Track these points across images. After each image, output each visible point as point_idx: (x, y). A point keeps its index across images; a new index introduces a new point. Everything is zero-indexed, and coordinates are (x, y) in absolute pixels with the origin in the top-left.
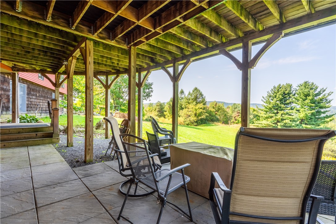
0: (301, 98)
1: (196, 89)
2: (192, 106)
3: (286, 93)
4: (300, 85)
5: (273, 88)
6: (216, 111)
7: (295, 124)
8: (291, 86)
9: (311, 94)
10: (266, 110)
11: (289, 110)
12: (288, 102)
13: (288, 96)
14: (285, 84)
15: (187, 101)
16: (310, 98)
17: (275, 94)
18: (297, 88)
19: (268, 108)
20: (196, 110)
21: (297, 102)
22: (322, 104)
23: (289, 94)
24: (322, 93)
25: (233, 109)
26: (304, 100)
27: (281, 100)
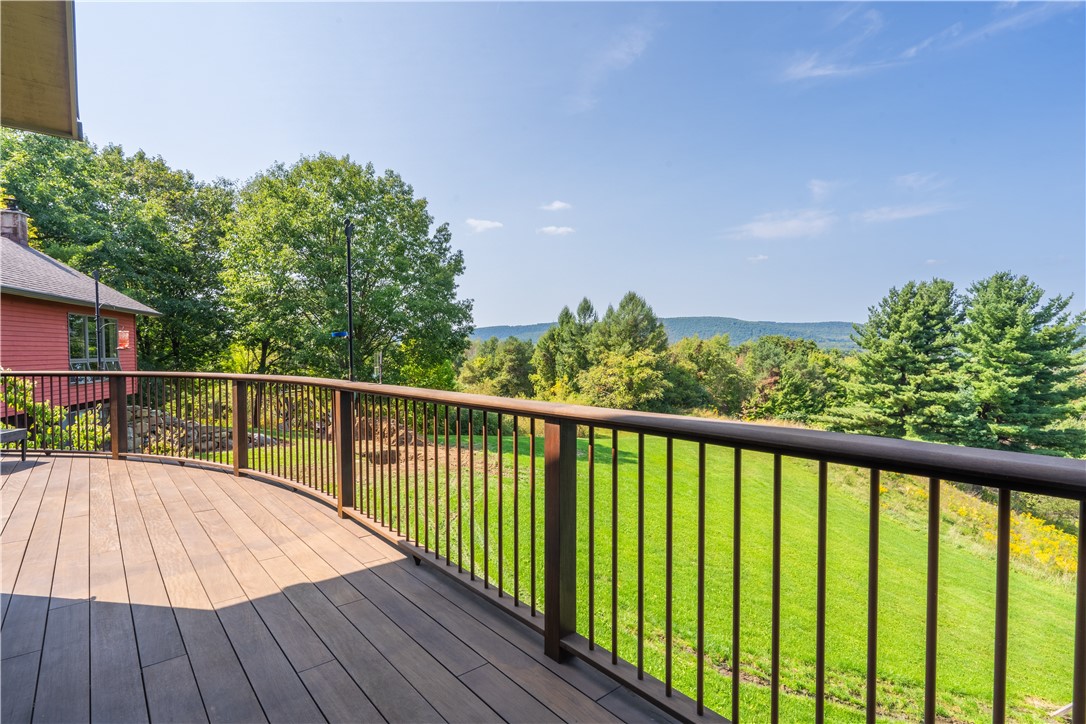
0: (984, 332)
1: (631, 298)
2: (619, 358)
3: (932, 313)
4: (981, 284)
5: (887, 295)
6: (699, 370)
7: (964, 422)
8: (949, 290)
9: (1019, 318)
10: (864, 368)
11: (945, 370)
12: (938, 342)
13: (941, 325)
14: (929, 281)
15: (601, 338)
16: (1017, 331)
17: (897, 317)
18: (971, 296)
19: (871, 362)
20: (631, 370)
21: (969, 345)
22: (1054, 353)
23: (941, 316)
24: (1054, 314)
25: (758, 361)
26: (996, 339)
27: (915, 337)
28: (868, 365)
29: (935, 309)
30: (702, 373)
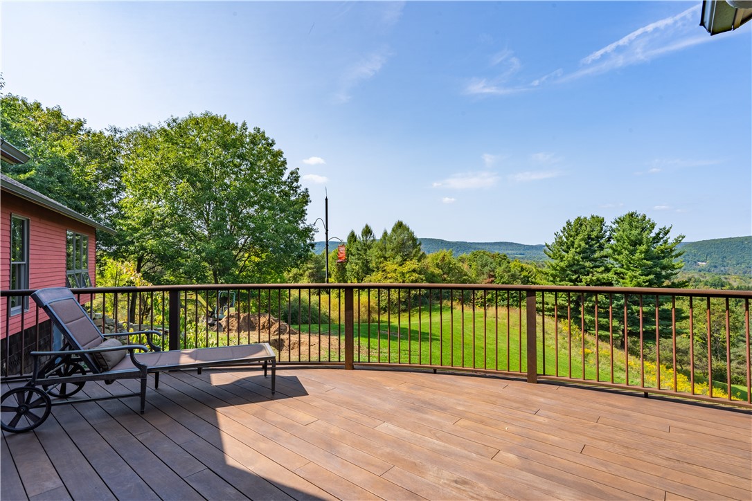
0: (625, 249)
1: (400, 226)
2: (395, 266)
3: (593, 237)
4: (620, 219)
5: (565, 225)
6: (444, 274)
7: (617, 305)
8: (601, 221)
9: (645, 240)
10: (554, 272)
11: (602, 273)
12: (597, 255)
13: (598, 244)
14: (589, 217)
15: (380, 253)
16: (643, 248)
17: (572, 239)
18: (614, 226)
19: (558, 268)
20: (403, 274)
21: (617, 257)
22: (665, 261)
23: (598, 238)
24: (662, 238)
25: (480, 268)
26: (632, 253)
27: (583, 251)
28: (556, 270)
29: (594, 234)
30: (445, 276)
